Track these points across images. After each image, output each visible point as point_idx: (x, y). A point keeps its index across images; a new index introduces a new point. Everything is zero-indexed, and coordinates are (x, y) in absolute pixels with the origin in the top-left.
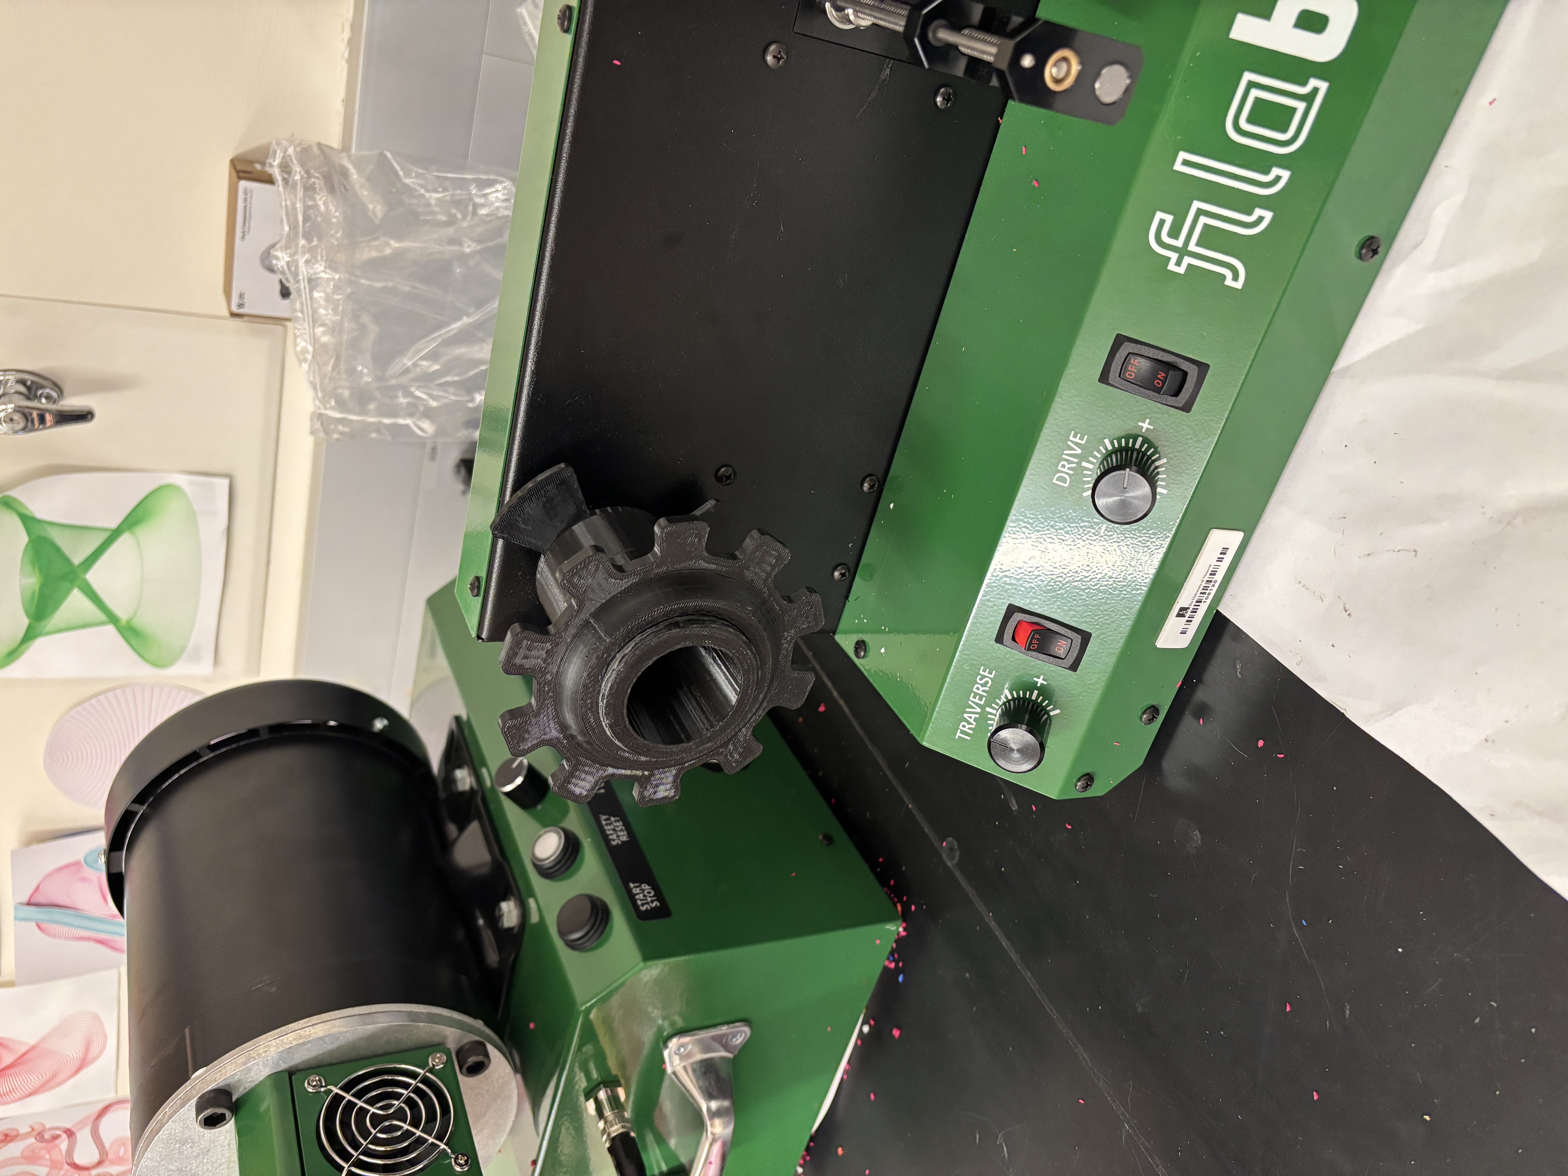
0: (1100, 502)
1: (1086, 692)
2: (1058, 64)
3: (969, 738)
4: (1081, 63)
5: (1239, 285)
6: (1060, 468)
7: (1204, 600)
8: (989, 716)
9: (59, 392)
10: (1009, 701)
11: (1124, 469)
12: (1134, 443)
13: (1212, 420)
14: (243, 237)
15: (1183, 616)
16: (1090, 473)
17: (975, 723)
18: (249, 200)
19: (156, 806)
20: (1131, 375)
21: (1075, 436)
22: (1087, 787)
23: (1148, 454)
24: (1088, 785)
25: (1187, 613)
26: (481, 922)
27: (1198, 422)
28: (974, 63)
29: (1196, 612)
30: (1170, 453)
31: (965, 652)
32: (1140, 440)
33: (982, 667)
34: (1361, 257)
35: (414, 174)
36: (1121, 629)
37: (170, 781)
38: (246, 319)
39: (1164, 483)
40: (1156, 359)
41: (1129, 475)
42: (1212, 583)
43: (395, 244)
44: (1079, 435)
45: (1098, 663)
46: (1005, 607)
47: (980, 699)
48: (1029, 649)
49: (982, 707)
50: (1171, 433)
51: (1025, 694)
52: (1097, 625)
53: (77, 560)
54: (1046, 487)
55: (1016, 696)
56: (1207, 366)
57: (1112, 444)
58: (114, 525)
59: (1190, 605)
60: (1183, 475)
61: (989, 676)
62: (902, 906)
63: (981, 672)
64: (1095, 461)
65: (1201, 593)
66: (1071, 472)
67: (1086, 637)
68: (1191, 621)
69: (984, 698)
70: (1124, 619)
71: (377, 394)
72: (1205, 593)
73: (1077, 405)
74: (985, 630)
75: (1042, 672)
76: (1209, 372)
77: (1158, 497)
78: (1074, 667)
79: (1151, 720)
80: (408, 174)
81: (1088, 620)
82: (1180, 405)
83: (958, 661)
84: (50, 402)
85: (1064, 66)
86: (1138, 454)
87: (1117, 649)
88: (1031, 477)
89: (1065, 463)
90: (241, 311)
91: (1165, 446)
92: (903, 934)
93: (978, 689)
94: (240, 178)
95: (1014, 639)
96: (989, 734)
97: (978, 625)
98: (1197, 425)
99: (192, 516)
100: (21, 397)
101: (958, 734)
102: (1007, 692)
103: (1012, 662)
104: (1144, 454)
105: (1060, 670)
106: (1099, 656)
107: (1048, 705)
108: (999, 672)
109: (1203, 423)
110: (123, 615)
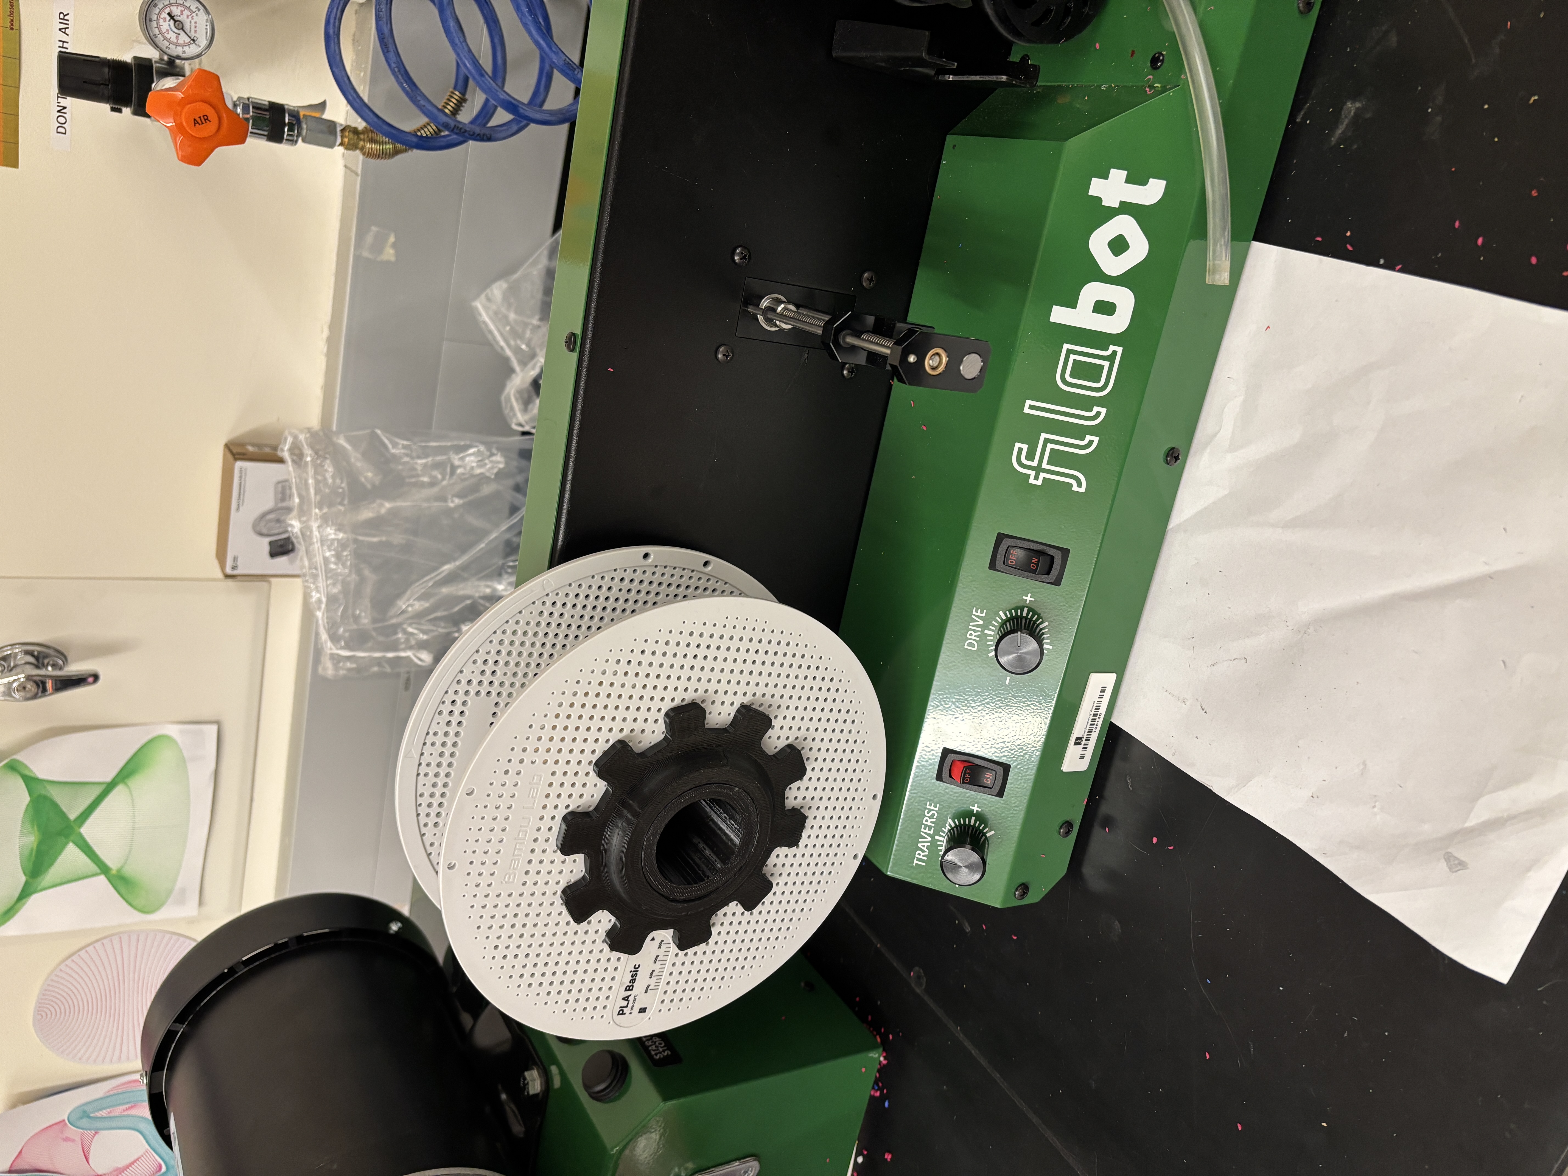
0: (1001, 660)
1: (1012, 813)
2: (933, 357)
3: (924, 864)
4: (948, 356)
5: (1082, 490)
6: (968, 636)
7: (1094, 730)
8: (939, 843)
9: (64, 659)
10: (952, 829)
11: (1017, 632)
12: (1022, 613)
13: (1078, 590)
14: (238, 509)
15: (1080, 744)
16: (992, 638)
17: (927, 851)
18: (243, 477)
19: (194, 1025)
20: (1013, 562)
21: (976, 611)
22: (1024, 894)
23: (1034, 619)
24: (1024, 893)
25: (1082, 741)
26: (504, 1096)
27: (1067, 593)
28: (873, 357)
29: (1089, 740)
30: (1050, 617)
31: (913, 792)
32: (1026, 609)
33: (928, 803)
34: (1167, 463)
35: (400, 446)
36: (1033, 759)
37: (208, 998)
38: (239, 578)
39: (1049, 641)
40: (1029, 549)
41: (1021, 636)
42: (1098, 716)
43: (388, 505)
44: (979, 610)
45: (1019, 788)
46: (940, 750)
47: (930, 830)
48: (963, 783)
49: (932, 836)
50: (1048, 602)
51: (964, 821)
52: (1014, 757)
53: (72, 816)
54: (959, 652)
55: (957, 824)
56: (1068, 551)
57: (1006, 615)
58: (109, 779)
59: (1083, 735)
60: (1062, 633)
61: (934, 809)
62: (880, 1038)
63: (928, 807)
64: (994, 629)
65: (1091, 725)
66: (978, 639)
67: (1006, 768)
68: (1086, 748)
69: (933, 829)
70: (1034, 751)
71: (374, 634)
72: (1094, 724)
73: (975, 587)
74: (927, 771)
75: (976, 801)
76: (1070, 555)
77: (1045, 651)
78: (1000, 794)
79: (1067, 833)
80: (395, 445)
81: (1006, 754)
82: (1052, 581)
83: (909, 799)
84: (56, 669)
85: (937, 358)
86: (1026, 621)
87: (1031, 775)
88: (948, 645)
89: (972, 632)
90: (235, 572)
91: (1045, 613)
92: (885, 1062)
93: (927, 821)
94: (236, 459)
95: (950, 776)
96: (940, 859)
97: (921, 767)
98: (1067, 594)
99: (182, 763)
100: (32, 667)
101: (915, 862)
102: (950, 821)
103: (951, 795)
104: (1031, 620)
105: (991, 798)
106: (1018, 783)
107: (984, 828)
108: (942, 805)
109: (1071, 593)
110: (113, 864)
